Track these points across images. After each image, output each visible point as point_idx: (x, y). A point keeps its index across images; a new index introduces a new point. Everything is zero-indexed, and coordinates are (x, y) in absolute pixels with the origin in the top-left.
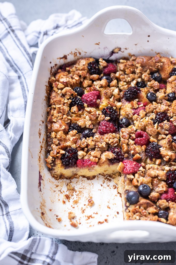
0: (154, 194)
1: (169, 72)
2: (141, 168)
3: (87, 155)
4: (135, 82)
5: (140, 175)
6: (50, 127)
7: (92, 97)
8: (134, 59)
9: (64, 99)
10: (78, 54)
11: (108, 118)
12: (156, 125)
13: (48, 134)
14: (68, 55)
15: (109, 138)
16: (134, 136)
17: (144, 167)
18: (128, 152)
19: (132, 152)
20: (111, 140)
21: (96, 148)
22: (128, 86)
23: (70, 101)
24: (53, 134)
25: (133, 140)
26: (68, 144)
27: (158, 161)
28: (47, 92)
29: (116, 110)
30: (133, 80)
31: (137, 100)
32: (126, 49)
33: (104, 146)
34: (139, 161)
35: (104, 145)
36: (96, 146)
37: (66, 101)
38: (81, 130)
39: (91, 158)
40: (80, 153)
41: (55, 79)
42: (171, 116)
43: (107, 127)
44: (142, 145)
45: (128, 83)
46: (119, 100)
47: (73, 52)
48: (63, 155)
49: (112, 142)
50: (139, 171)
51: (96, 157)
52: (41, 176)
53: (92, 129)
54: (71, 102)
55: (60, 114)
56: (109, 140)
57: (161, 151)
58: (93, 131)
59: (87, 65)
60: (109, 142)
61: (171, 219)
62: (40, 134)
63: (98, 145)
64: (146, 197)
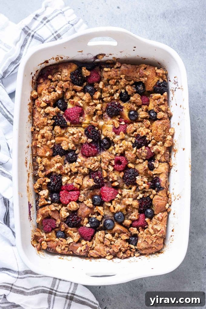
0: (127, 222)
1: (153, 86)
2: (118, 196)
3: (71, 179)
4: (118, 94)
5: (116, 201)
6: (35, 151)
7: (75, 117)
8: (119, 66)
9: (47, 119)
10: (60, 59)
11: (90, 140)
12: (135, 149)
13: (34, 158)
14: (50, 60)
15: (91, 163)
16: (113, 162)
17: (121, 195)
18: (107, 178)
19: (111, 180)
20: (93, 166)
21: (79, 174)
22: (111, 98)
23: (53, 121)
24: (39, 159)
25: (113, 166)
26: (53, 170)
27: (134, 188)
28: (30, 112)
29: (98, 130)
30: (117, 91)
31: (119, 116)
32: (111, 54)
33: (86, 172)
34: (116, 188)
35: (86, 170)
36: (79, 172)
37: (49, 122)
38: (64, 153)
39: (74, 184)
40: (64, 179)
41: (37, 93)
42: (149, 140)
43: (89, 152)
44: (120, 172)
45: (112, 95)
46: (101, 117)
47: (55, 58)
48: (49, 184)
49: (93, 168)
50: (116, 198)
51: (79, 184)
52: (30, 205)
53: (75, 151)
54: (55, 123)
55: (44, 140)
56: (91, 166)
57: (137, 180)
58: (76, 152)
59: (69, 75)
60: (91, 168)
61: (139, 246)
62: (27, 163)
63: (80, 171)
64: (121, 224)
